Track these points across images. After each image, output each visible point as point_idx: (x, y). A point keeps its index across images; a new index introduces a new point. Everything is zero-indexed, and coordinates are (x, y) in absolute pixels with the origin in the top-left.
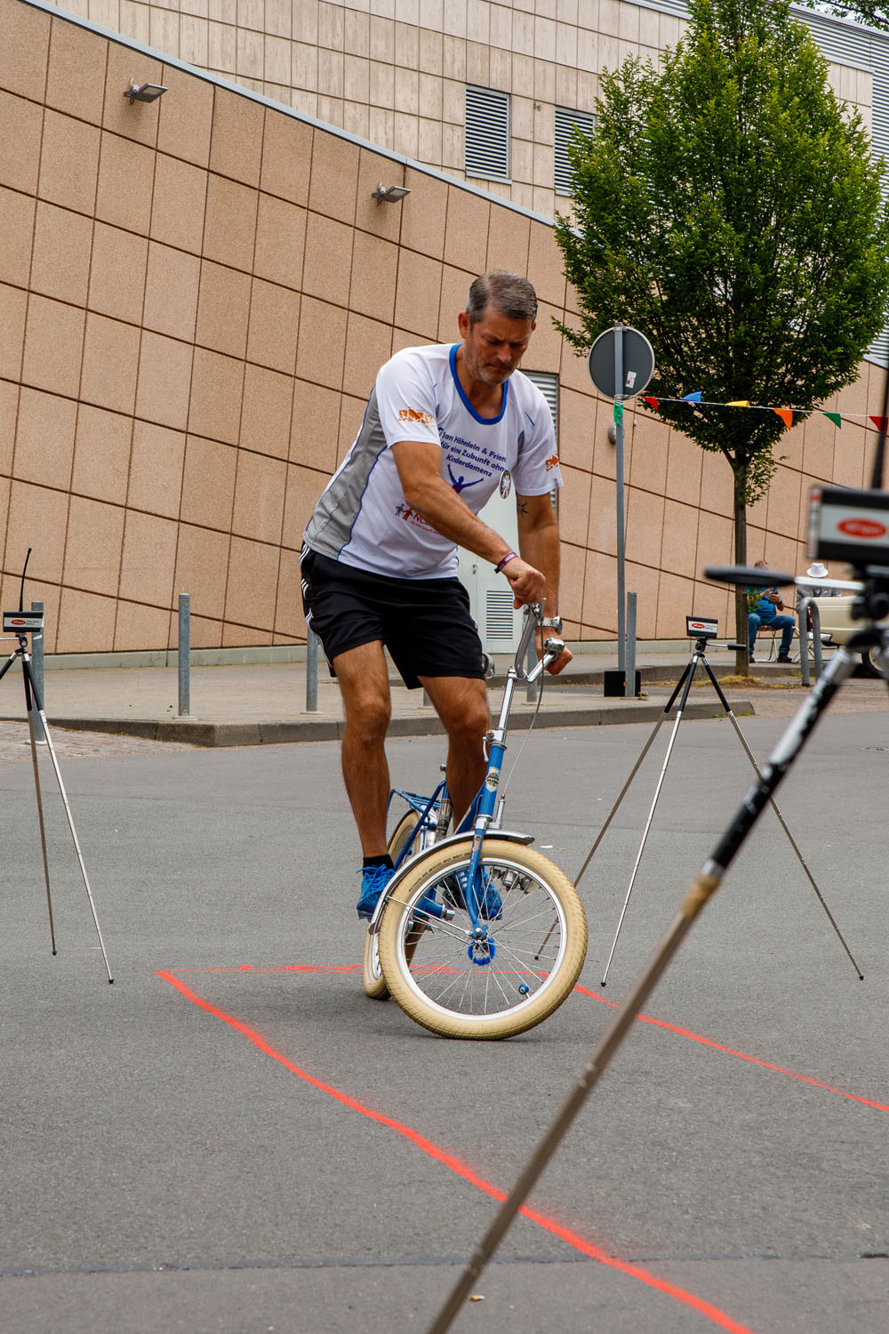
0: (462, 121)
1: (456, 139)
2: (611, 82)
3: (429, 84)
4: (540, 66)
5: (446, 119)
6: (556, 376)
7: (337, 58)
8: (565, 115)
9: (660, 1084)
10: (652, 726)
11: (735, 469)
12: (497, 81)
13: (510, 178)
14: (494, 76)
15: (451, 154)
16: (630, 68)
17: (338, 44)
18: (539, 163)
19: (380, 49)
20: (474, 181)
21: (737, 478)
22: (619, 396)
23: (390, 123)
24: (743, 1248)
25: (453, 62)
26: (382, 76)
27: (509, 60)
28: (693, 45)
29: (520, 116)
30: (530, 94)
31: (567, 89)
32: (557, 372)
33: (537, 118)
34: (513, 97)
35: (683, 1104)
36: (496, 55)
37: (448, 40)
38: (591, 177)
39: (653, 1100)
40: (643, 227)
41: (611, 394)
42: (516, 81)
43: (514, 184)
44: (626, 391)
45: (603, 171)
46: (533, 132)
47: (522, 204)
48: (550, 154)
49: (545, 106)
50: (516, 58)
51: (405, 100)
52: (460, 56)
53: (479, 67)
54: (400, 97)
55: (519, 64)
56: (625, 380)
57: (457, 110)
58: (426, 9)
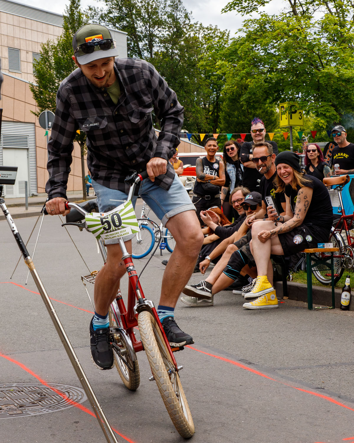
0: (8, 57)
1: (6, 62)
2: (44, 46)
4: (27, 42)
5: (3, 57)
6: (34, 123)
8: (34, 54)
9: (31, 309)
10: (37, 217)
11: (81, 146)
12: (16, 46)
13: (21, 72)
15: (5, 66)
16: (49, 42)
18: (28, 67)
20: (11, 73)
21: (81, 149)
22: (47, 128)
24: (37, 349)
25: (4, 41)
27: (19, 40)
28: (64, 36)
29: (23, 55)
30: (25, 49)
31: (35, 48)
32: (34, 122)
33: (28, 56)
34: (21, 50)
35: (36, 314)
36: (15, 39)
37: (2, 36)
38: (39, 71)
39: (28, 313)
40: (54, 84)
41: (45, 128)
42: (21, 46)
43: (22, 73)
44: (49, 127)
45: (42, 70)
46: (27, 59)
47: (25, 78)
48: (31, 65)
49: (29, 52)
50: (21, 40)
52: (6, 40)
53: (11, 42)
55: (22, 41)
56: (48, 124)
57: (6, 54)
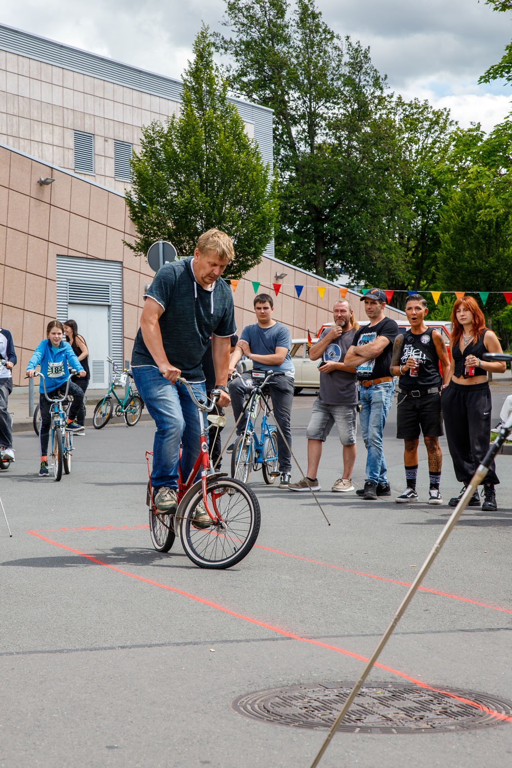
0: (73, 147)
1: (70, 155)
2: (147, 131)
3: (57, 130)
4: (107, 122)
5: (66, 146)
7: (15, 119)
8: (118, 143)
12: (88, 128)
13: (95, 173)
14: (86, 127)
15: (68, 162)
16: (154, 124)
17: (16, 112)
18: (107, 166)
19: (35, 115)
20: (79, 174)
23: (40, 149)
25: (68, 120)
26: (36, 127)
27: (93, 119)
29: (98, 144)
30: (103, 134)
31: (119, 132)
32: (123, 261)
33: (107, 146)
34: (95, 136)
36: (87, 117)
37: (65, 110)
42: (96, 128)
43: (97, 176)
45: (144, 171)
46: (104, 152)
48: (112, 162)
49: (109, 140)
50: (96, 118)
51: (47, 138)
52: (71, 117)
53: (80, 123)
54: (44, 136)
55: (97, 120)
57: (70, 142)
58: (55, 96)
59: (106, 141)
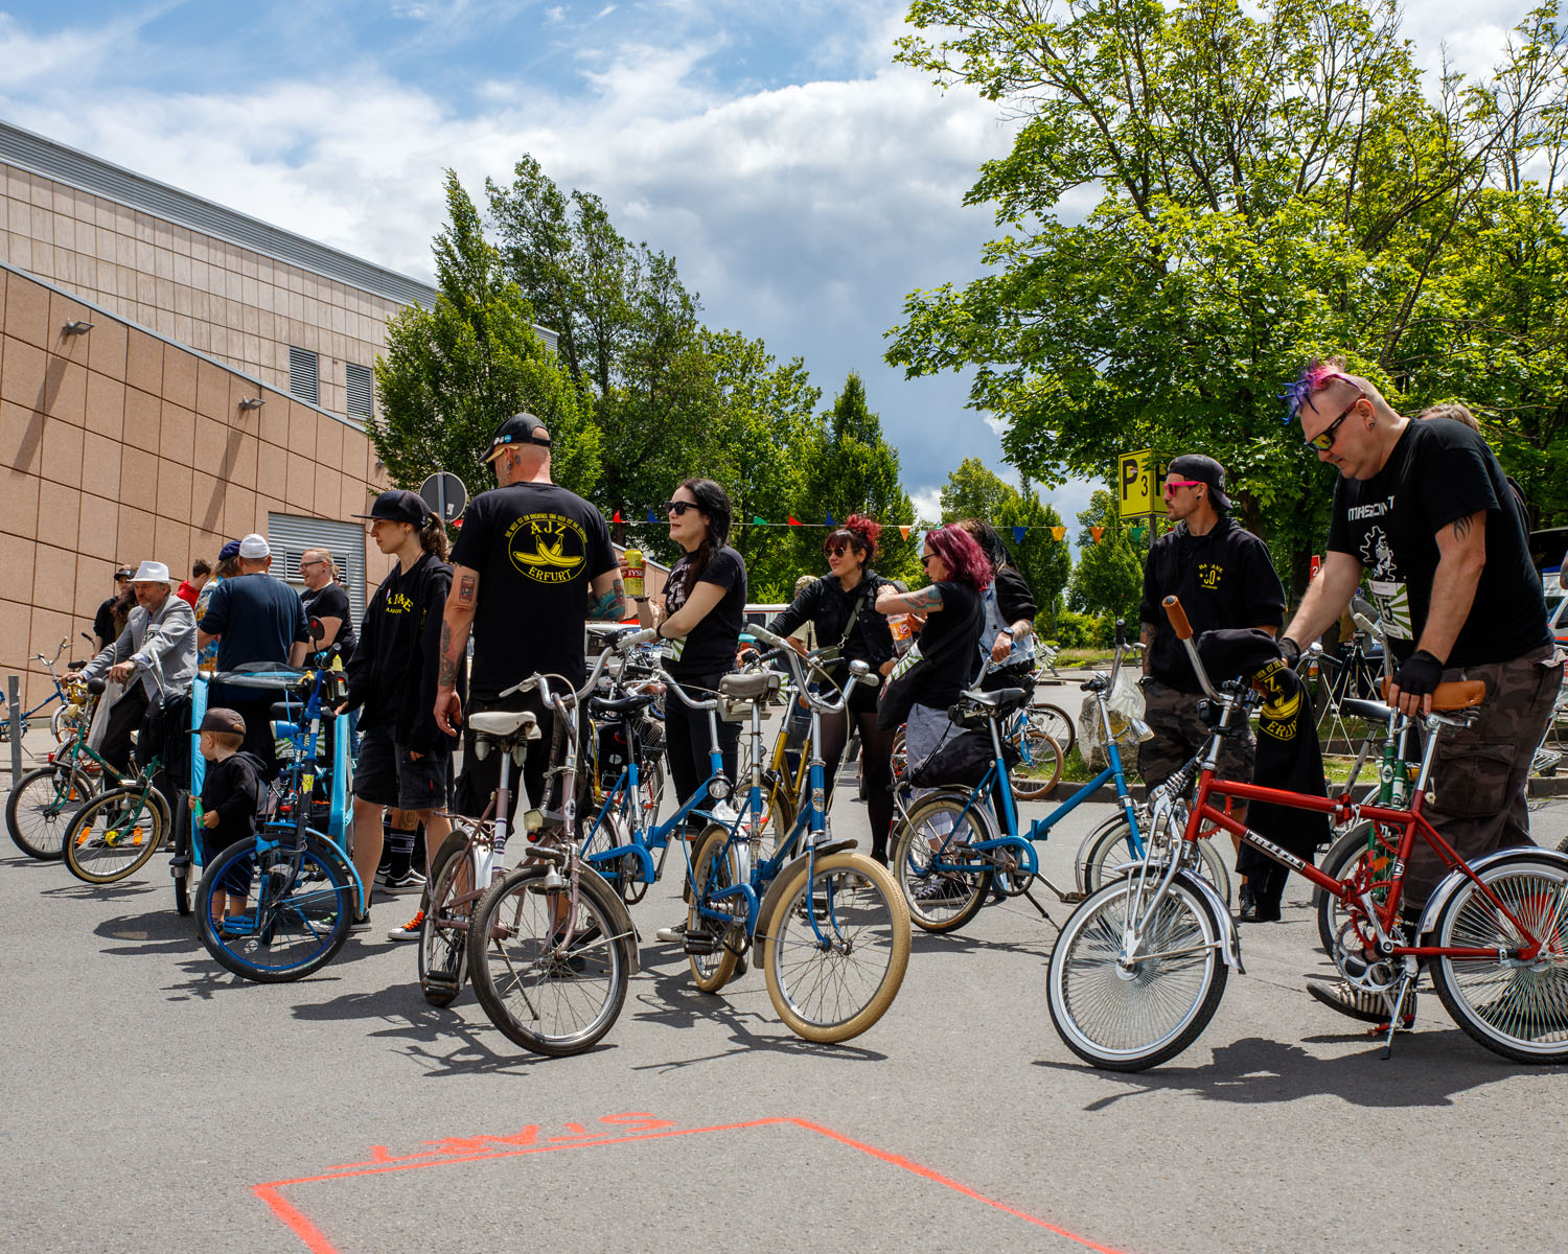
0: (288, 369)
1: (284, 380)
3: (266, 345)
4: (336, 337)
5: (277, 367)
7: (205, 326)
8: (352, 368)
12: (310, 346)
14: (307, 342)
17: (206, 316)
18: (337, 398)
19: (234, 321)
25: (281, 332)
26: (235, 338)
27: (316, 332)
29: (325, 366)
30: (330, 354)
31: (354, 352)
33: (336, 370)
34: (320, 355)
36: (308, 329)
42: (321, 345)
46: (333, 378)
48: (344, 392)
49: (339, 362)
50: (321, 330)
51: (251, 355)
52: (286, 329)
53: (298, 336)
55: (322, 334)
56: (446, 510)
57: (285, 362)
58: (263, 297)
59: (335, 363)
